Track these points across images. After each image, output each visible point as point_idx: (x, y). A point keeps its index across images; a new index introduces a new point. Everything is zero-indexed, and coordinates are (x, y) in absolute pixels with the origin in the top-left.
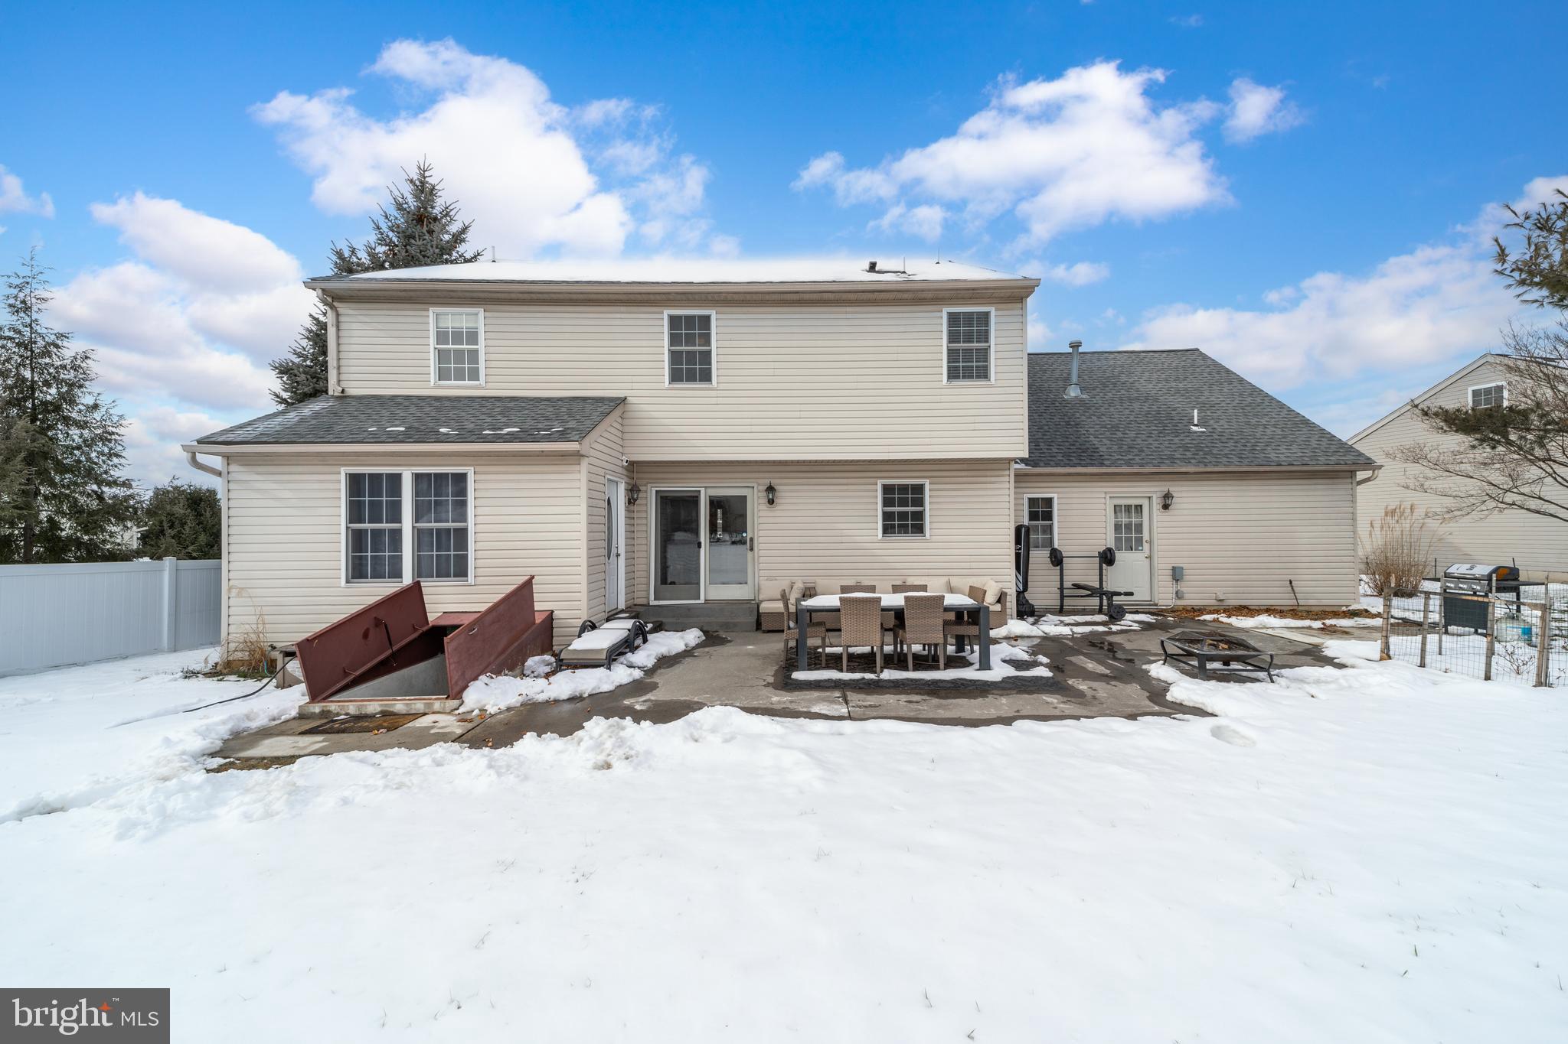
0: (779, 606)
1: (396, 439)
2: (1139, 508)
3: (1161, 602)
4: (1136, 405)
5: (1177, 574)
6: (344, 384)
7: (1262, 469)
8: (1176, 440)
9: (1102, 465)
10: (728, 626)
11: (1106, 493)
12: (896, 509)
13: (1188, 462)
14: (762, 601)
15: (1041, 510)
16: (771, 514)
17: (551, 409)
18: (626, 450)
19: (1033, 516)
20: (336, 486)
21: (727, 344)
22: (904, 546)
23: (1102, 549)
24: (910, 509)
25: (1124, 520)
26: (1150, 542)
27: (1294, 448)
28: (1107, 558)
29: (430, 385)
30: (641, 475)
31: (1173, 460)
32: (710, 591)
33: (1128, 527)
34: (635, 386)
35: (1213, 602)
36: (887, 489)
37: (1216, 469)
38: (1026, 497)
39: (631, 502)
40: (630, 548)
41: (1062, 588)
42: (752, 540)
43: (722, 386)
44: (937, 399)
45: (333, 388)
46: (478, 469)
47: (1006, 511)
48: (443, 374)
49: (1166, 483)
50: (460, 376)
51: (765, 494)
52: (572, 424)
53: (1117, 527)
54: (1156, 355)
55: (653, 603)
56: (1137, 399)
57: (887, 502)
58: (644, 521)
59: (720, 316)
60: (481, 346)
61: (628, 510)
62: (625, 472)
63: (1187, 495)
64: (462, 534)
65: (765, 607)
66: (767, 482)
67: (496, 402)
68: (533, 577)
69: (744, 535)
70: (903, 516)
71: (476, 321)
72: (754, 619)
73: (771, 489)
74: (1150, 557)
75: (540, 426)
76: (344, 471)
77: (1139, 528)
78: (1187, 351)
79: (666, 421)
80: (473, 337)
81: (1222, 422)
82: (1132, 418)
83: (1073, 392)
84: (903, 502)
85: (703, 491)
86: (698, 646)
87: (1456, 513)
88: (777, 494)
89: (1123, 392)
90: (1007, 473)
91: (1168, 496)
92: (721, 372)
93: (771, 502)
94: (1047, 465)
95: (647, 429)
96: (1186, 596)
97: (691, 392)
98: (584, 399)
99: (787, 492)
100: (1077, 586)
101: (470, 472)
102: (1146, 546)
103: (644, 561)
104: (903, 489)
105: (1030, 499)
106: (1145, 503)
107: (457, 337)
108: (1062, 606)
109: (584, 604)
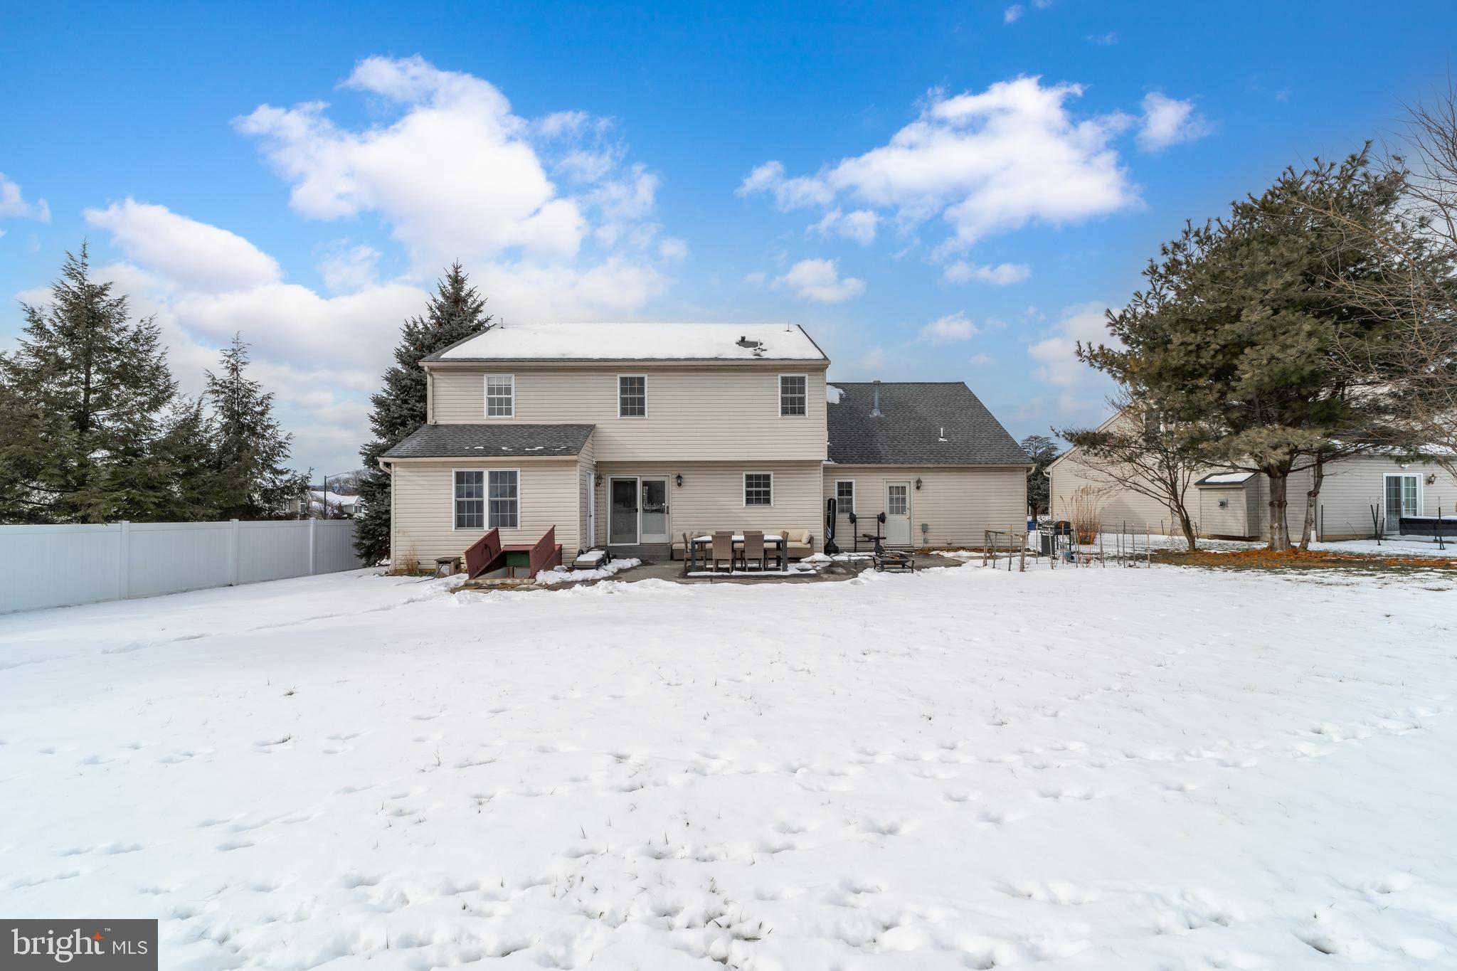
0: (682, 546)
1: (480, 454)
2: (904, 488)
3: (915, 545)
4: (912, 423)
5: (925, 529)
6: (436, 418)
7: (970, 466)
8: (928, 447)
9: (880, 462)
10: (654, 557)
11: (884, 479)
12: (754, 489)
13: (929, 461)
14: (673, 544)
15: (845, 489)
16: (678, 492)
17: (555, 433)
18: (595, 455)
19: (841, 493)
20: (449, 478)
21: (653, 393)
22: (758, 511)
23: (879, 513)
24: (762, 489)
25: (895, 496)
26: (910, 509)
27: (993, 454)
28: (882, 518)
29: (484, 418)
30: (602, 469)
31: (921, 460)
32: (643, 538)
33: (897, 499)
34: (601, 418)
35: (946, 545)
36: (748, 477)
37: (944, 466)
38: (836, 481)
39: (597, 485)
40: (597, 512)
41: (856, 537)
42: (668, 507)
43: (651, 418)
44: (776, 426)
45: (430, 421)
46: (523, 469)
47: (818, 491)
48: (491, 412)
49: (917, 474)
50: (500, 413)
51: (676, 480)
52: (570, 444)
53: (891, 500)
54: (936, 386)
55: (609, 545)
56: (914, 418)
57: (748, 485)
58: (603, 496)
59: (650, 378)
60: (513, 396)
61: (596, 490)
62: (594, 468)
63: (930, 481)
64: (514, 504)
65: (675, 546)
66: (677, 473)
67: (522, 429)
68: (555, 526)
69: (663, 504)
70: (758, 493)
71: (510, 381)
72: (669, 553)
73: (679, 477)
74: (909, 518)
75: (554, 445)
76: (454, 471)
77: (904, 500)
78: (957, 383)
79: (623, 442)
80: (508, 391)
81: (959, 435)
82: (907, 432)
83: (876, 413)
84: (758, 485)
85: (639, 478)
86: (638, 566)
87: (1104, 491)
88: (683, 480)
89: (907, 413)
90: (819, 468)
91: (919, 482)
92: (651, 410)
93: (680, 485)
94: (848, 462)
95: (607, 443)
96: (930, 541)
97: (633, 421)
98: (572, 426)
99: (689, 478)
100: (865, 536)
101: (518, 470)
102: (908, 511)
103: (604, 520)
104: (758, 477)
105: (839, 483)
106: (907, 485)
107: (500, 391)
108: (856, 548)
109: (578, 541)
